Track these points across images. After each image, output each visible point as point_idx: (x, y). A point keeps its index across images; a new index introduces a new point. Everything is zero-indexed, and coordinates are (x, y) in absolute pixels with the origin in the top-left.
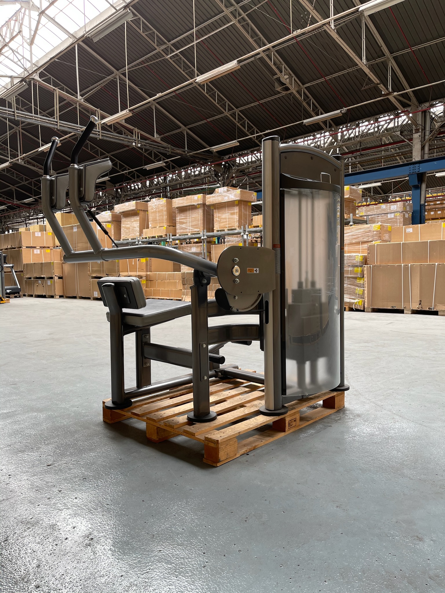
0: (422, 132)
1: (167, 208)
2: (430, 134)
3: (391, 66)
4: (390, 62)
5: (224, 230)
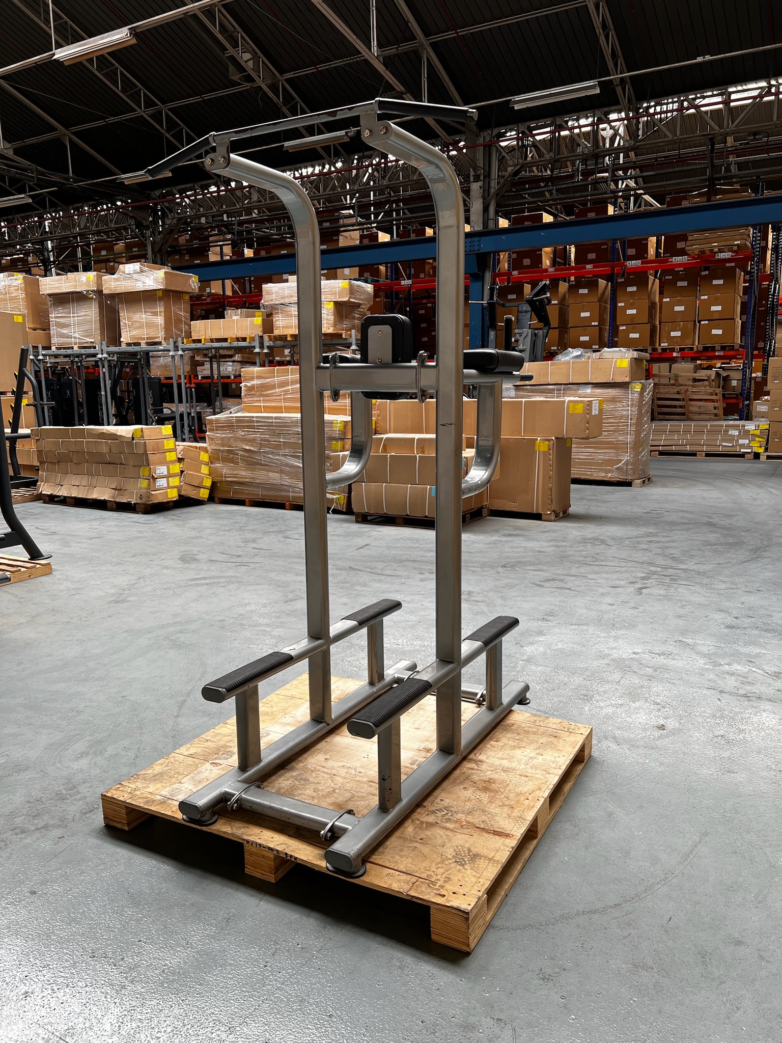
0: (484, 182)
1: (26, 294)
2: (498, 184)
3: (428, 59)
4: (425, 52)
5: (139, 344)
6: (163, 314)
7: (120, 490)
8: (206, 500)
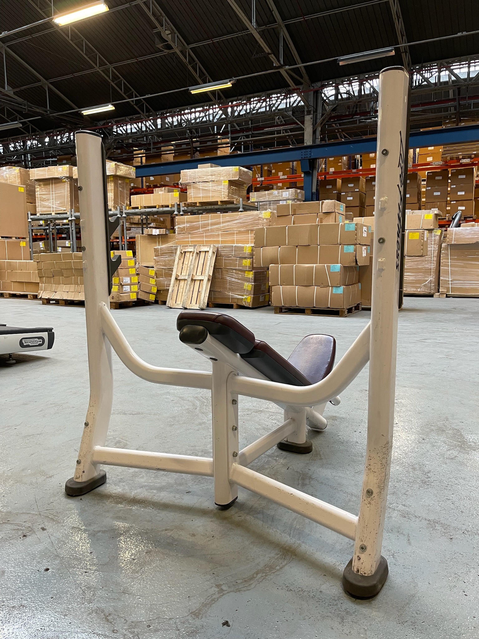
0: (313, 115)
1: (21, 180)
2: (322, 117)
3: (283, 35)
4: (282, 31)
6: (113, 191)
8: (154, 302)
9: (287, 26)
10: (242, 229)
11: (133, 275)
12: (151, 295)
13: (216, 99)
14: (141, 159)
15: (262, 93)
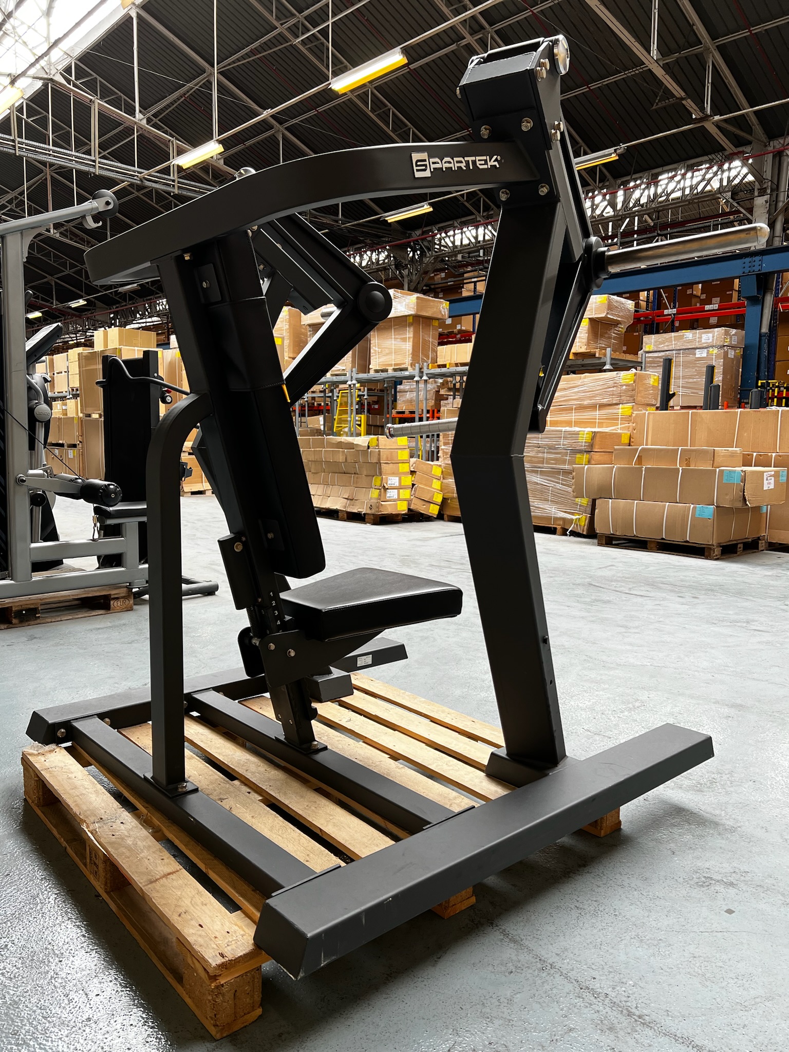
0: (771, 195)
2: (787, 199)
3: (713, 64)
4: (711, 55)
5: (386, 371)
6: (411, 340)
7: (352, 500)
8: (435, 516)
9: (721, 49)
10: (586, 402)
11: (405, 474)
12: (432, 505)
13: (596, 183)
14: (475, 285)
15: (679, 164)
